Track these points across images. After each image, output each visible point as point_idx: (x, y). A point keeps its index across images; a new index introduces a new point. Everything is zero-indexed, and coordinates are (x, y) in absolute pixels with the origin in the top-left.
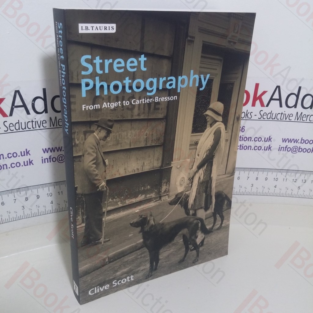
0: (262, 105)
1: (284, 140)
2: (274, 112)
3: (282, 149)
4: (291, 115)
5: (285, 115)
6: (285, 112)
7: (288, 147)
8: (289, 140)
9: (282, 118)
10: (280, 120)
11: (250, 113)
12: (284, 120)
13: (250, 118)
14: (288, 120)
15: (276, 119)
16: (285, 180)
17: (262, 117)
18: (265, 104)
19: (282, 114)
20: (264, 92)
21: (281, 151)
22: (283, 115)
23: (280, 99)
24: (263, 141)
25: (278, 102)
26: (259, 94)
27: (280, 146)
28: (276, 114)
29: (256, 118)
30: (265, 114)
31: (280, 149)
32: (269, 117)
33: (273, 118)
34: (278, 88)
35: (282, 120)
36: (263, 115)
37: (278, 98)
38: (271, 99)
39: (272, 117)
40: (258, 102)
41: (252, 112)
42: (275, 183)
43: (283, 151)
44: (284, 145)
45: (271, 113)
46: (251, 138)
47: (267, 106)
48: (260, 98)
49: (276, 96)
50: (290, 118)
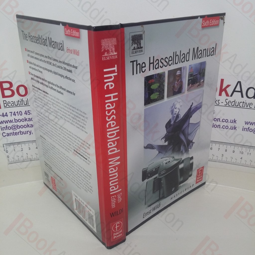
0: (227, 95)
1: (247, 123)
2: (237, 101)
3: (246, 129)
4: (251, 104)
5: (246, 103)
6: (246, 101)
7: (250, 128)
8: (251, 123)
9: (244, 106)
10: (242, 107)
11: (217, 101)
12: (246, 107)
13: (218, 104)
14: (248, 107)
15: (239, 106)
16: (249, 154)
17: (227, 104)
18: (230, 94)
19: (243, 102)
20: (228, 86)
21: (244, 131)
22: (244, 104)
23: (241, 92)
24: (229, 122)
25: (240, 93)
26: (224, 86)
27: (243, 127)
28: (239, 102)
29: (223, 104)
30: (230, 102)
31: (244, 129)
32: (233, 104)
33: (237, 105)
34: (239, 83)
35: (244, 107)
36: (228, 103)
37: (240, 90)
38: (234, 91)
39: (235, 105)
40: (223, 93)
41: (219, 100)
42: (241, 155)
43: (246, 131)
44: (247, 126)
45: (235, 102)
46: (219, 119)
47: (231, 96)
48: (225, 90)
49: (238, 89)
50: (251, 106)
